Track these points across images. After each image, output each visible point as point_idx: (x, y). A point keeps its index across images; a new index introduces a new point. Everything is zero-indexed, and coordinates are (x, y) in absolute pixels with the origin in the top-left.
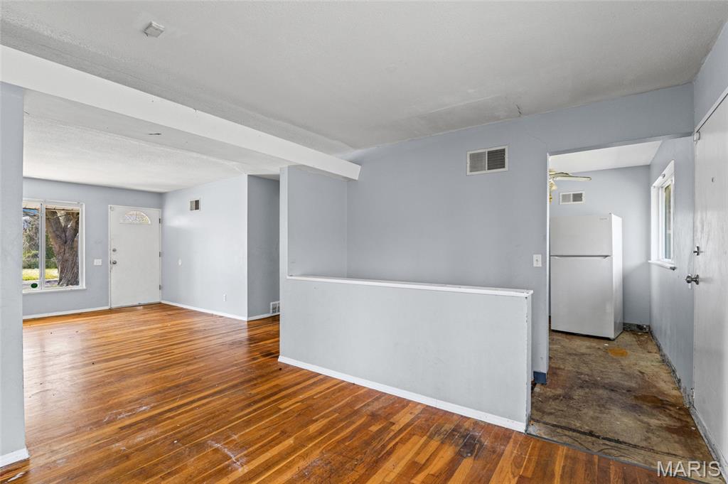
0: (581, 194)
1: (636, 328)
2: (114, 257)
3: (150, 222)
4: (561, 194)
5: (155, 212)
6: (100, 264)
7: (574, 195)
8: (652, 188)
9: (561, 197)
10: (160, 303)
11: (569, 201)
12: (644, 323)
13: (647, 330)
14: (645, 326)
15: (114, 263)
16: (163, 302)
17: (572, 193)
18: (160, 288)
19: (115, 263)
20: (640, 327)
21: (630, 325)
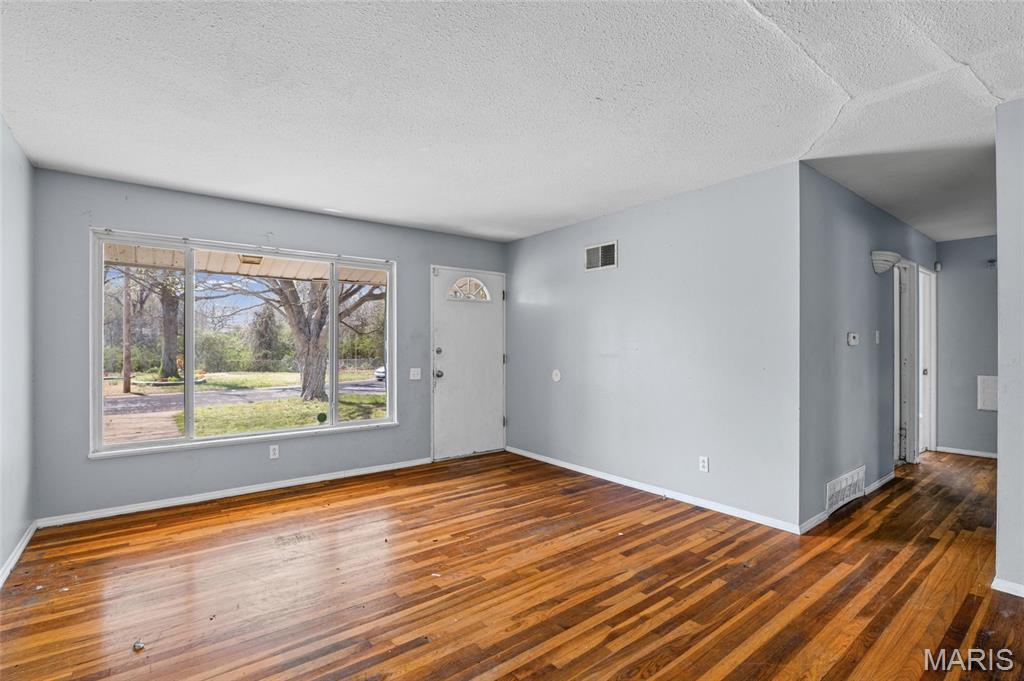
2: (438, 364)
3: (488, 298)
5: (496, 279)
6: (419, 377)
10: (505, 452)
15: (438, 376)
16: (509, 449)
18: (505, 422)
19: (440, 375)
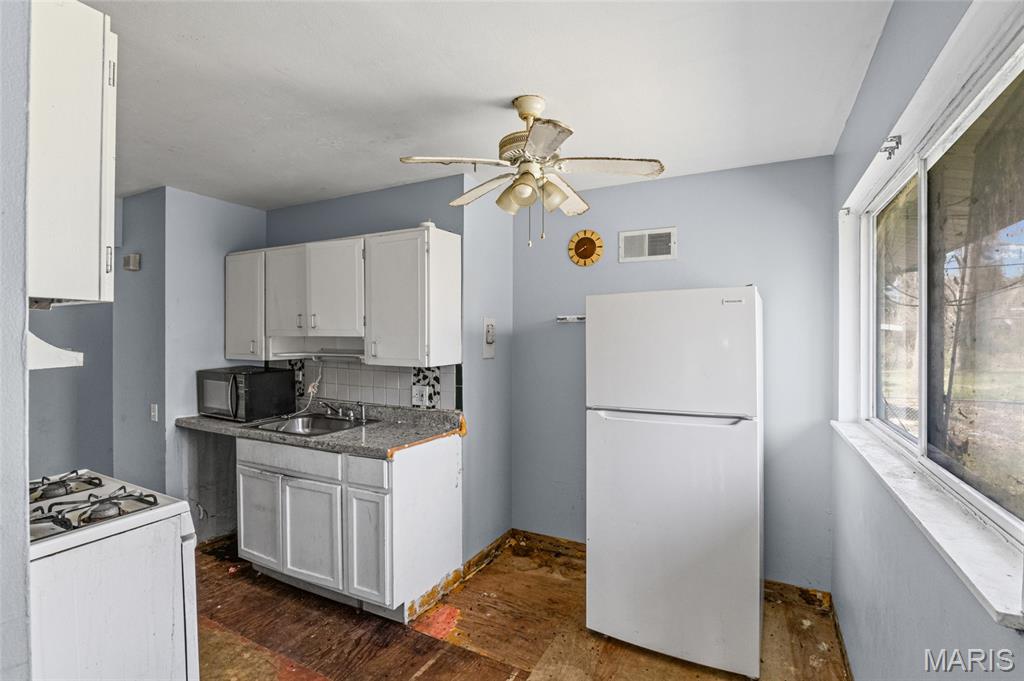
0: (668, 235)
1: (797, 597)
4: (622, 235)
7: (653, 238)
8: (842, 213)
9: (622, 244)
11: (641, 254)
12: (816, 585)
13: (826, 605)
14: (819, 595)
17: (647, 232)
20: (808, 597)
21: (785, 587)
